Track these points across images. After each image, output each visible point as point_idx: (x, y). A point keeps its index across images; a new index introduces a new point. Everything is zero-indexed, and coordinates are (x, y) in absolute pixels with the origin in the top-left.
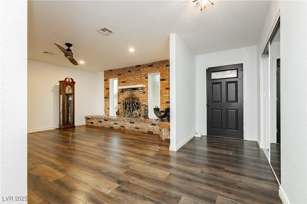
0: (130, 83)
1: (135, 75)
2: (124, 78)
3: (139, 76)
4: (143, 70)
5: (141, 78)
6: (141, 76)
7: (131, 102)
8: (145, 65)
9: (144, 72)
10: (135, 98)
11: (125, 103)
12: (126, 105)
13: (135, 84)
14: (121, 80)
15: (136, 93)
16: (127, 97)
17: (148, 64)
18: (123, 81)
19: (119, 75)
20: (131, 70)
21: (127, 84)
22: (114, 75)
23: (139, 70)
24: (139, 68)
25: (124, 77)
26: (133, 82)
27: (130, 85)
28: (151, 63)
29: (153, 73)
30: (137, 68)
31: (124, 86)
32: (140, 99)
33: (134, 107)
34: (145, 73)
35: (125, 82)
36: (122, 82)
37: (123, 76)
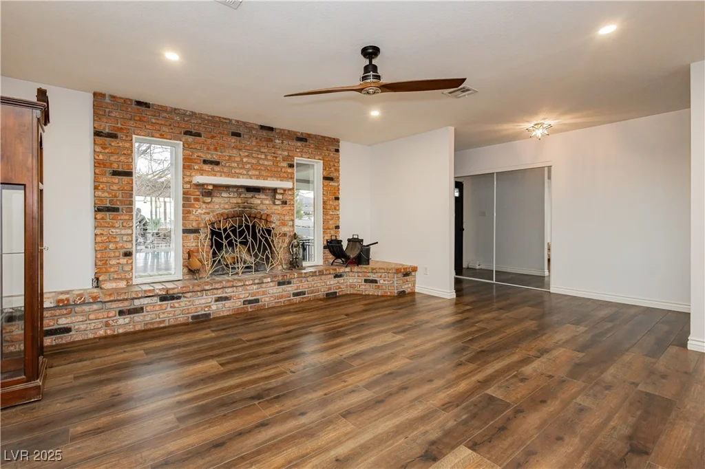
0: (237, 171)
1: (255, 149)
2: (216, 149)
3: (269, 157)
4: (282, 143)
5: (276, 163)
6: (276, 157)
7: (247, 227)
8: (286, 132)
9: (283, 150)
10: (258, 216)
11: (225, 230)
12: (228, 236)
13: (258, 177)
14: (202, 155)
15: (259, 202)
16: (226, 211)
17: (295, 133)
18: (209, 157)
19: (188, 133)
20: (241, 131)
21: (225, 170)
22: (164, 128)
23: (270, 140)
24: (270, 134)
25: (212, 147)
26: (248, 170)
27: (237, 175)
28: (302, 134)
29: (309, 158)
30: (264, 133)
31: (215, 175)
32: (274, 218)
33: (260, 241)
34: (286, 153)
35: (217, 163)
36: (205, 162)
37: (209, 141)
